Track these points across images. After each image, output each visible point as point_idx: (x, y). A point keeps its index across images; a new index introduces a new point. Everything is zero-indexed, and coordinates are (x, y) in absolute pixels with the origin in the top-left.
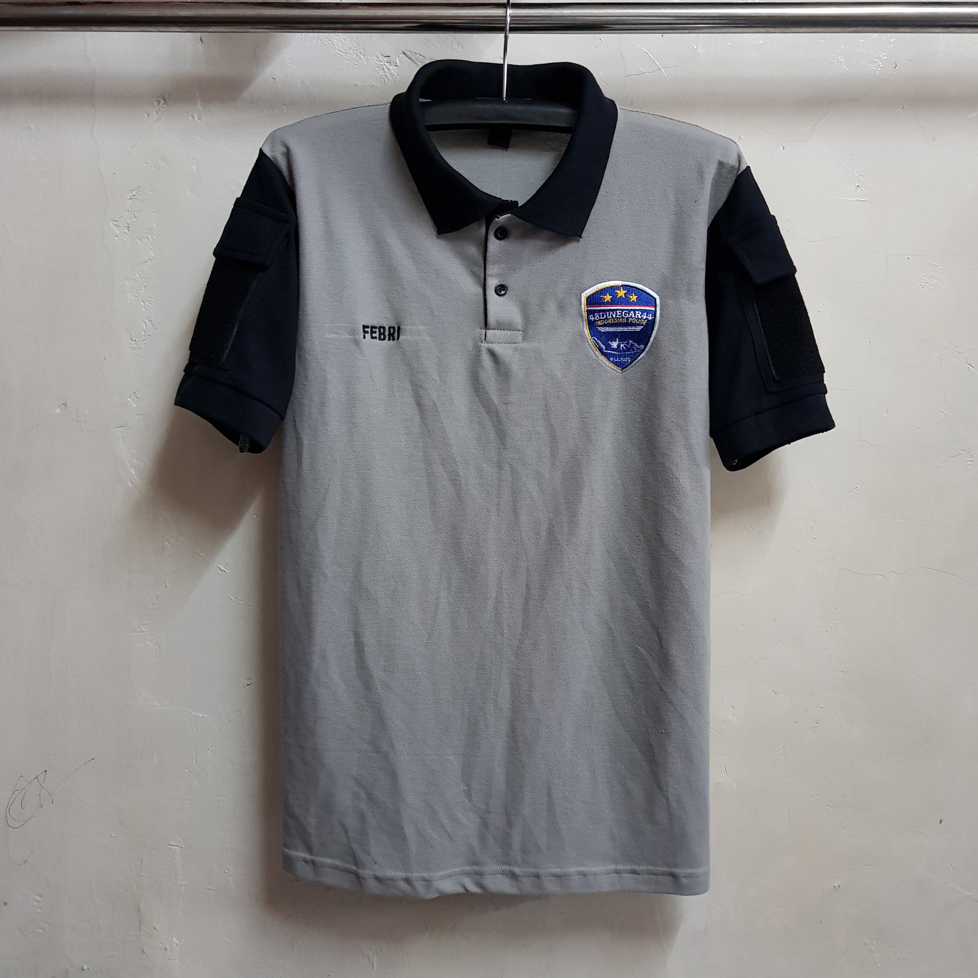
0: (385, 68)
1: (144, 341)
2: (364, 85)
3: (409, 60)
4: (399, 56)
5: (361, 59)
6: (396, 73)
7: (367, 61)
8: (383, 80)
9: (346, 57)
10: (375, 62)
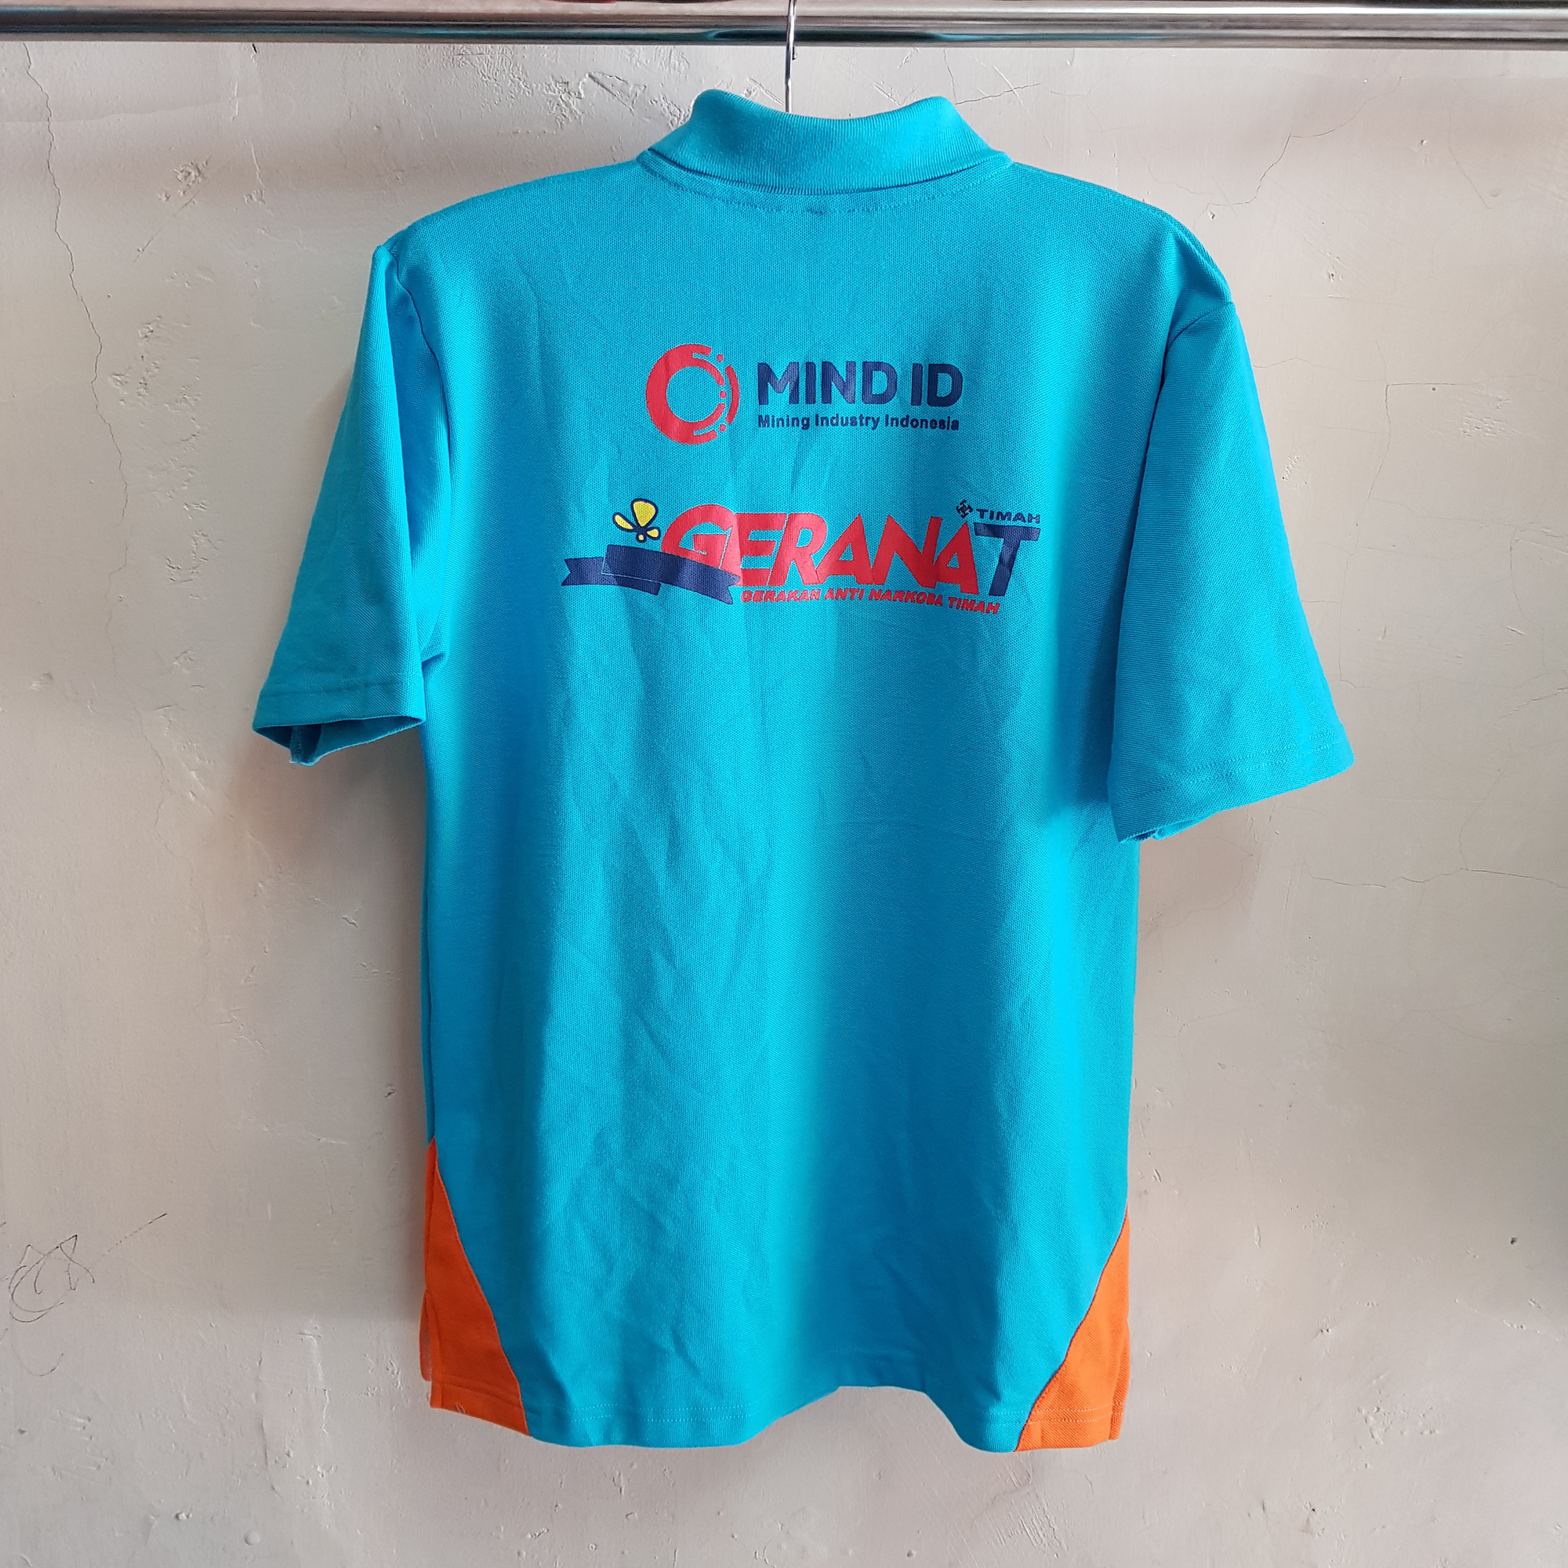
0: (561, 102)
1: (194, 568)
2: (528, 132)
3: (600, 86)
4: (583, 83)
5: (519, 87)
6: (580, 110)
7: (530, 91)
8: (559, 124)
9: (496, 85)
10: (545, 94)
